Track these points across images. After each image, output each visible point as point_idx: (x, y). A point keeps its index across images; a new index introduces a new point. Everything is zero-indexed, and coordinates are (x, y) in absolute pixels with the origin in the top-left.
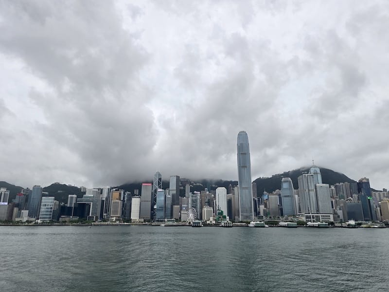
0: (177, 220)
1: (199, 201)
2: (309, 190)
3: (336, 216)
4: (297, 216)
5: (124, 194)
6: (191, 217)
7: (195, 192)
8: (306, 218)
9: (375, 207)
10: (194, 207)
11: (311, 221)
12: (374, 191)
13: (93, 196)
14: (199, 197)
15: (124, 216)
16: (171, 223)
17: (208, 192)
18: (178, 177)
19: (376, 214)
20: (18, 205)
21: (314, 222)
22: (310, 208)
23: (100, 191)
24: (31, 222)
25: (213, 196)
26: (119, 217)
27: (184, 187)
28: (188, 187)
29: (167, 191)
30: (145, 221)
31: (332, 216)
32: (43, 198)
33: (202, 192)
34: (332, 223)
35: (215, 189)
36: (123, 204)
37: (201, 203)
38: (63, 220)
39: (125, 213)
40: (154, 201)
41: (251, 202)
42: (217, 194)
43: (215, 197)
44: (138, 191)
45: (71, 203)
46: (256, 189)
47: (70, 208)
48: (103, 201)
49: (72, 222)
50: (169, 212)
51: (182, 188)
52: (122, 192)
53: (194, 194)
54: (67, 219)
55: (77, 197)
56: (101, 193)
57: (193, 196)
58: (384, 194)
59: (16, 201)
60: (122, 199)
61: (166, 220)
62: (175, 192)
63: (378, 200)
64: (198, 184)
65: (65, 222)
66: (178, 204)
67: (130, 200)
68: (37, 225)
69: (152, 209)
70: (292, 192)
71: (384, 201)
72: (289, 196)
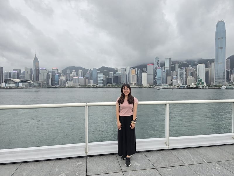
0: (170, 85)
1: (184, 74)
5: (138, 71)
6: (179, 83)
7: (182, 68)
10: (181, 77)
13: (121, 72)
14: (185, 71)
15: (139, 83)
16: (166, 87)
17: (191, 68)
18: (170, 59)
20: (88, 78)
23: (125, 70)
24: (95, 86)
25: (195, 70)
26: (136, 84)
27: (175, 65)
28: (177, 65)
29: (163, 68)
30: (150, 86)
32: (98, 74)
33: (187, 67)
35: (196, 65)
36: (138, 77)
37: (186, 74)
38: (109, 85)
39: (139, 81)
40: (155, 74)
41: (224, 73)
42: (198, 69)
43: (196, 70)
44: (145, 68)
45: (111, 77)
46: (229, 63)
47: (111, 79)
48: (126, 75)
49: (112, 86)
50: (164, 80)
51: (173, 66)
52: (137, 70)
53: (181, 69)
54: (110, 84)
55: (114, 74)
56: (125, 71)
57: (180, 71)
59: (87, 76)
60: (137, 74)
61: (163, 85)
62: (168, 69)
64: (184, 63)
65: (110, 86)
66: (170, 76)
67: (141, 74)
68: (97, 87)
69: (154, 79)
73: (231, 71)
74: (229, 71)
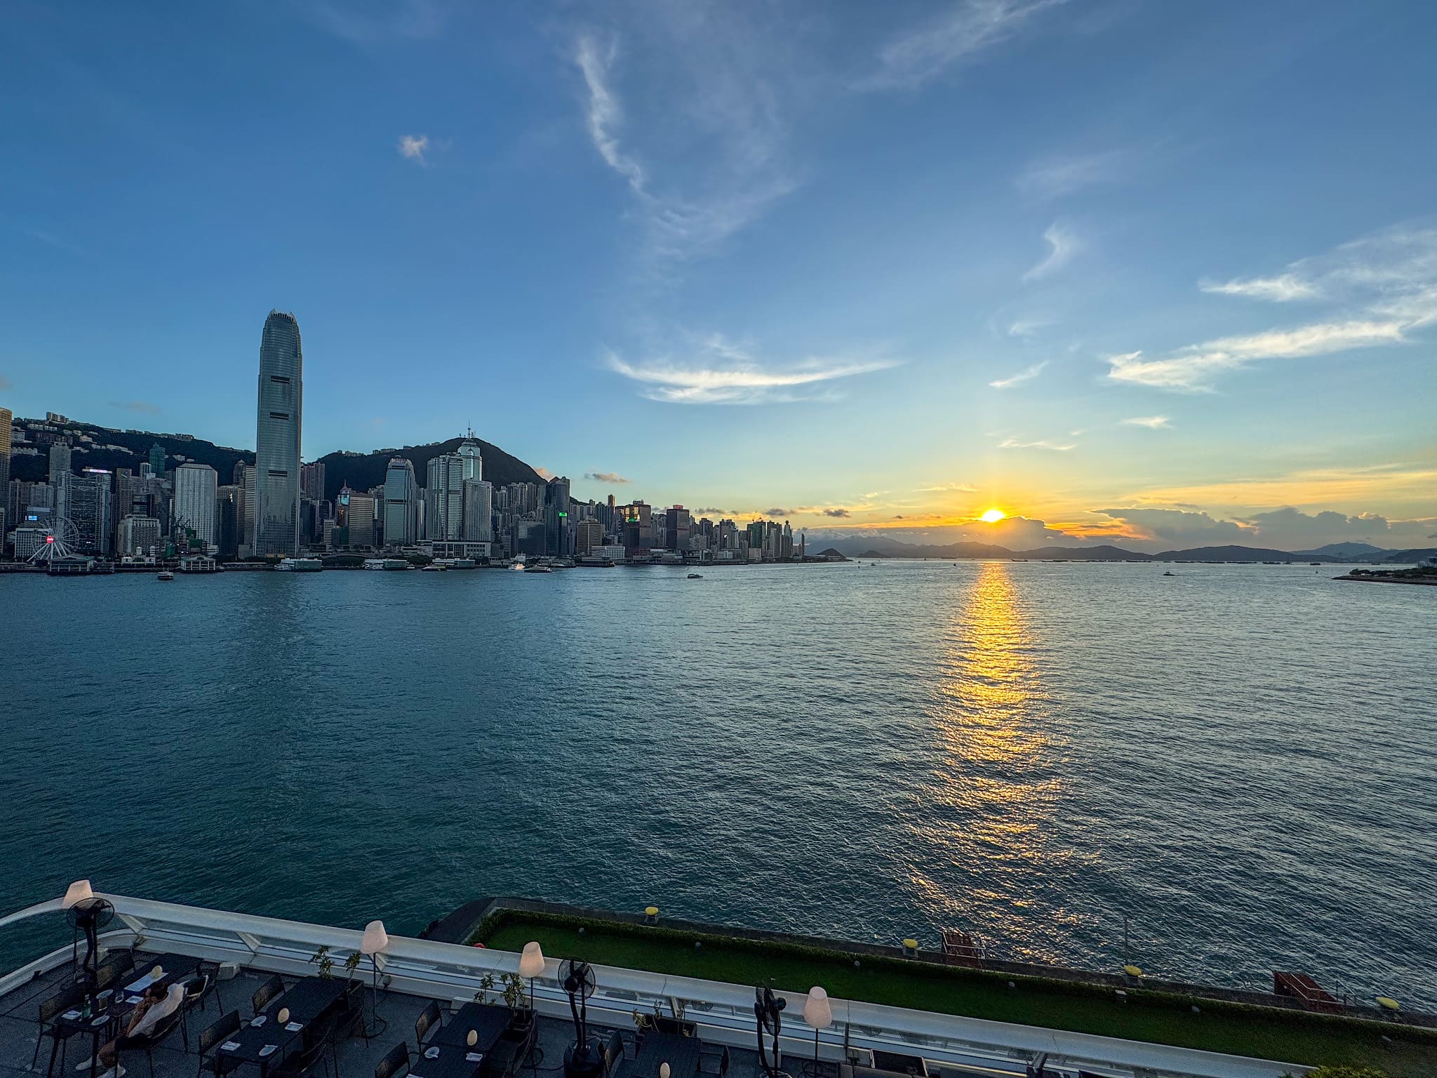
1: (105, 499)
2: (448, 492)
3: (498, 546)
4: (415, 547)
6: (54, 543)
7: (90, 470)
8: (434, 550)
9: (569, 532)
11: (443, 557)
12: (573, 501)
14: (106, 487)
19: (568, 542)
21: (450, 557)
22: (445, 529)
25: (166, 485)
31: (488, 546)
33: (121, 471)
34: (485, 560)
37: (115, 503)
41: (292, 509)
43: (172, 490)
57: (75, 483)
58: (589, 509)
63: (579, 519)
70: (410, 493)
71: (584, 522)
72: (402, 501)
73: (324, 507)
74: (318, 504)
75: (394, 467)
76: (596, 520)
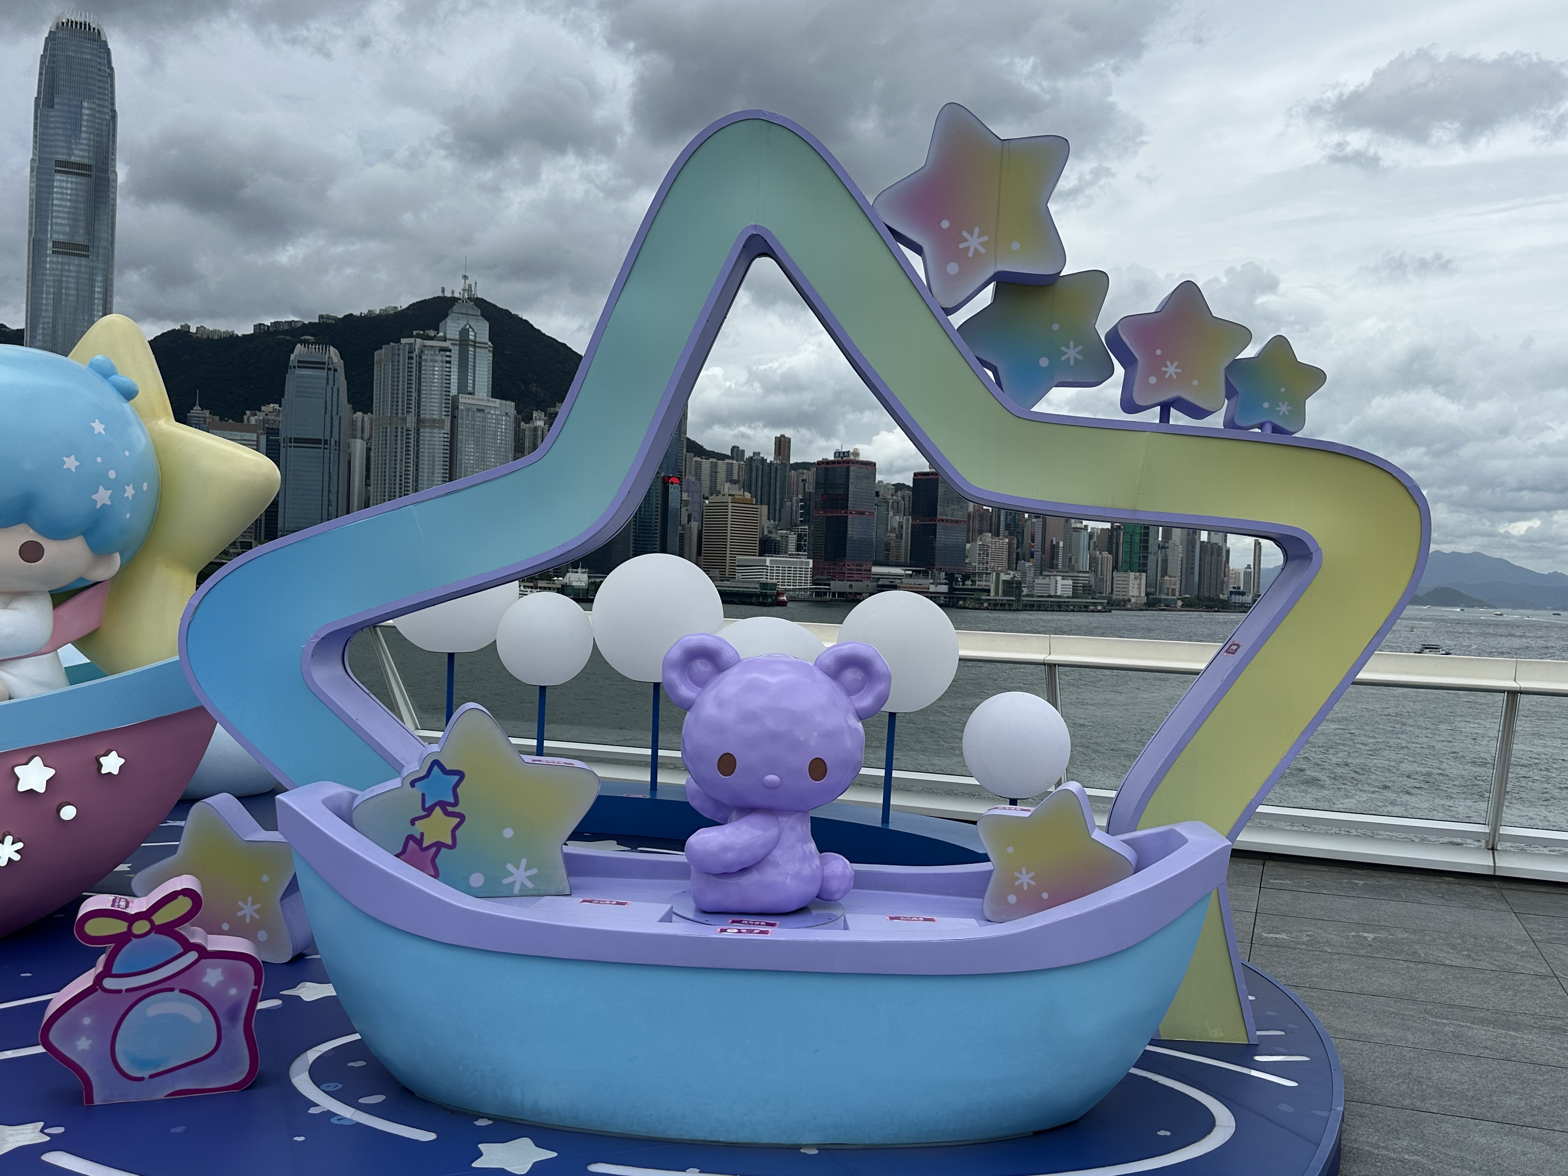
2: (420, 422)
9: (684, 519)
58: (730, 467)
63: (706, 491)
70: (336, 423)
71: (720, 499)
72: (318, 441)
75: (304, 364)
76: (748, 495)
